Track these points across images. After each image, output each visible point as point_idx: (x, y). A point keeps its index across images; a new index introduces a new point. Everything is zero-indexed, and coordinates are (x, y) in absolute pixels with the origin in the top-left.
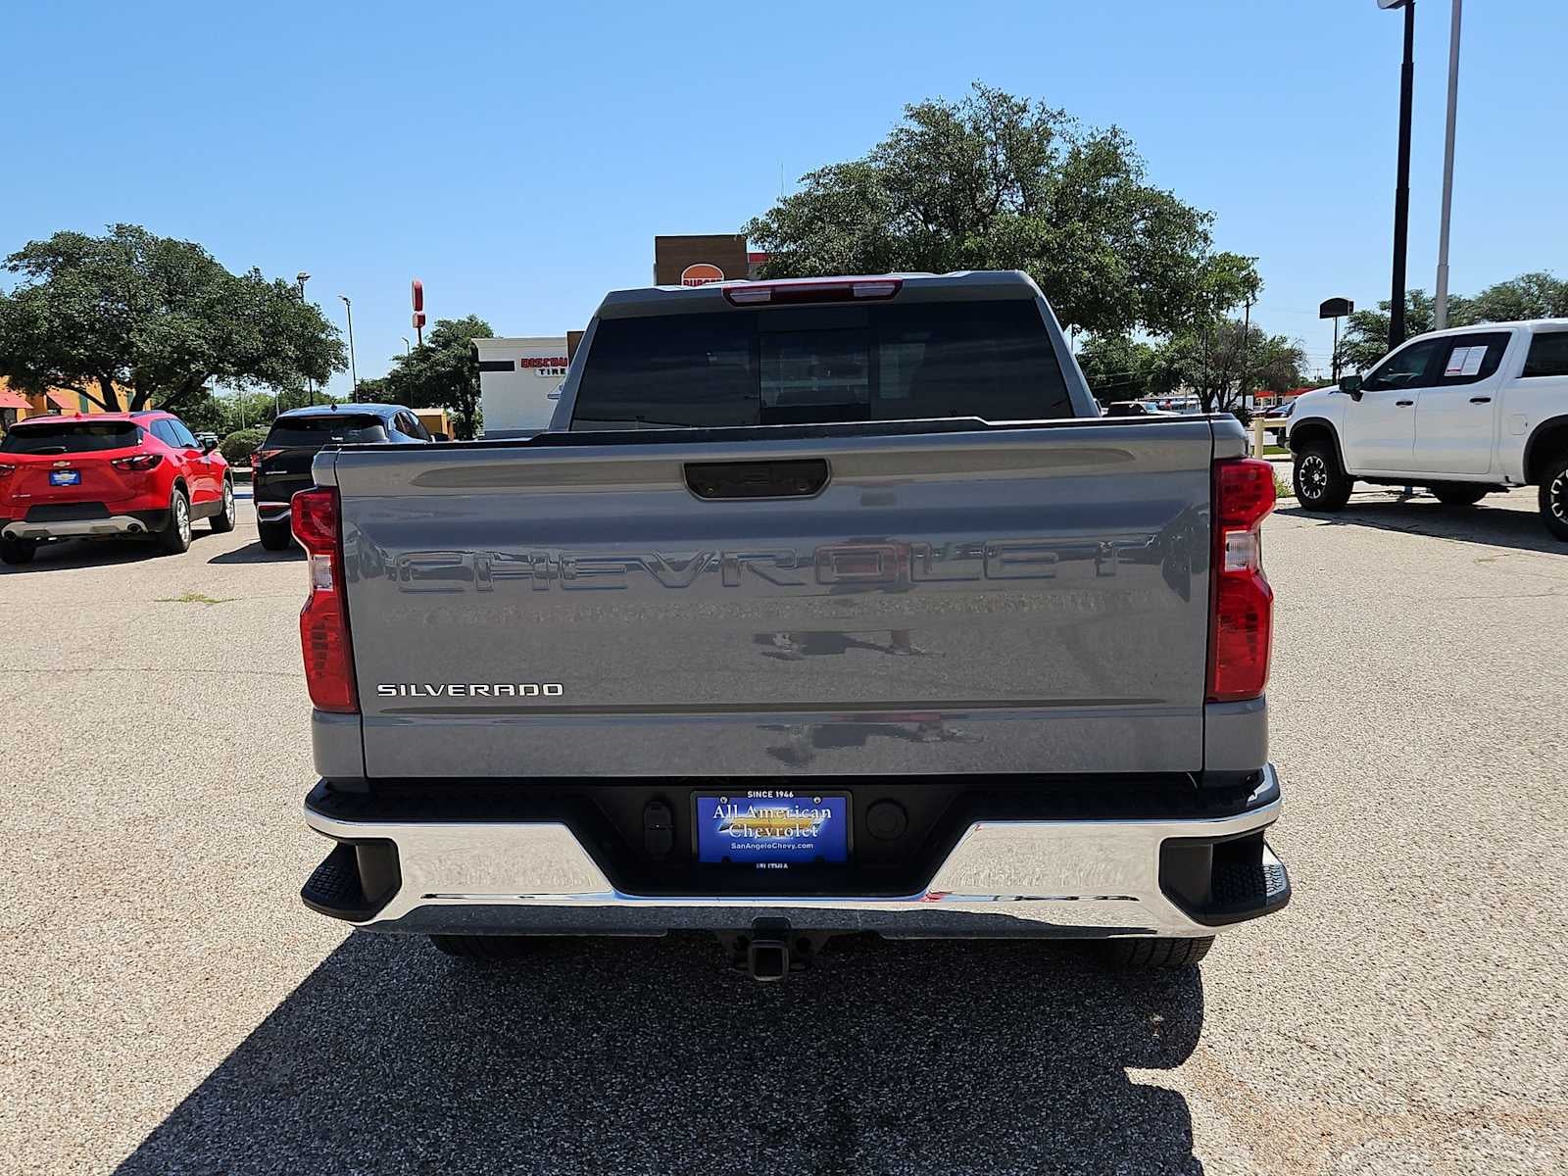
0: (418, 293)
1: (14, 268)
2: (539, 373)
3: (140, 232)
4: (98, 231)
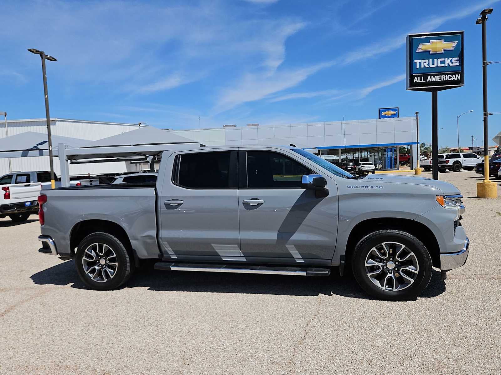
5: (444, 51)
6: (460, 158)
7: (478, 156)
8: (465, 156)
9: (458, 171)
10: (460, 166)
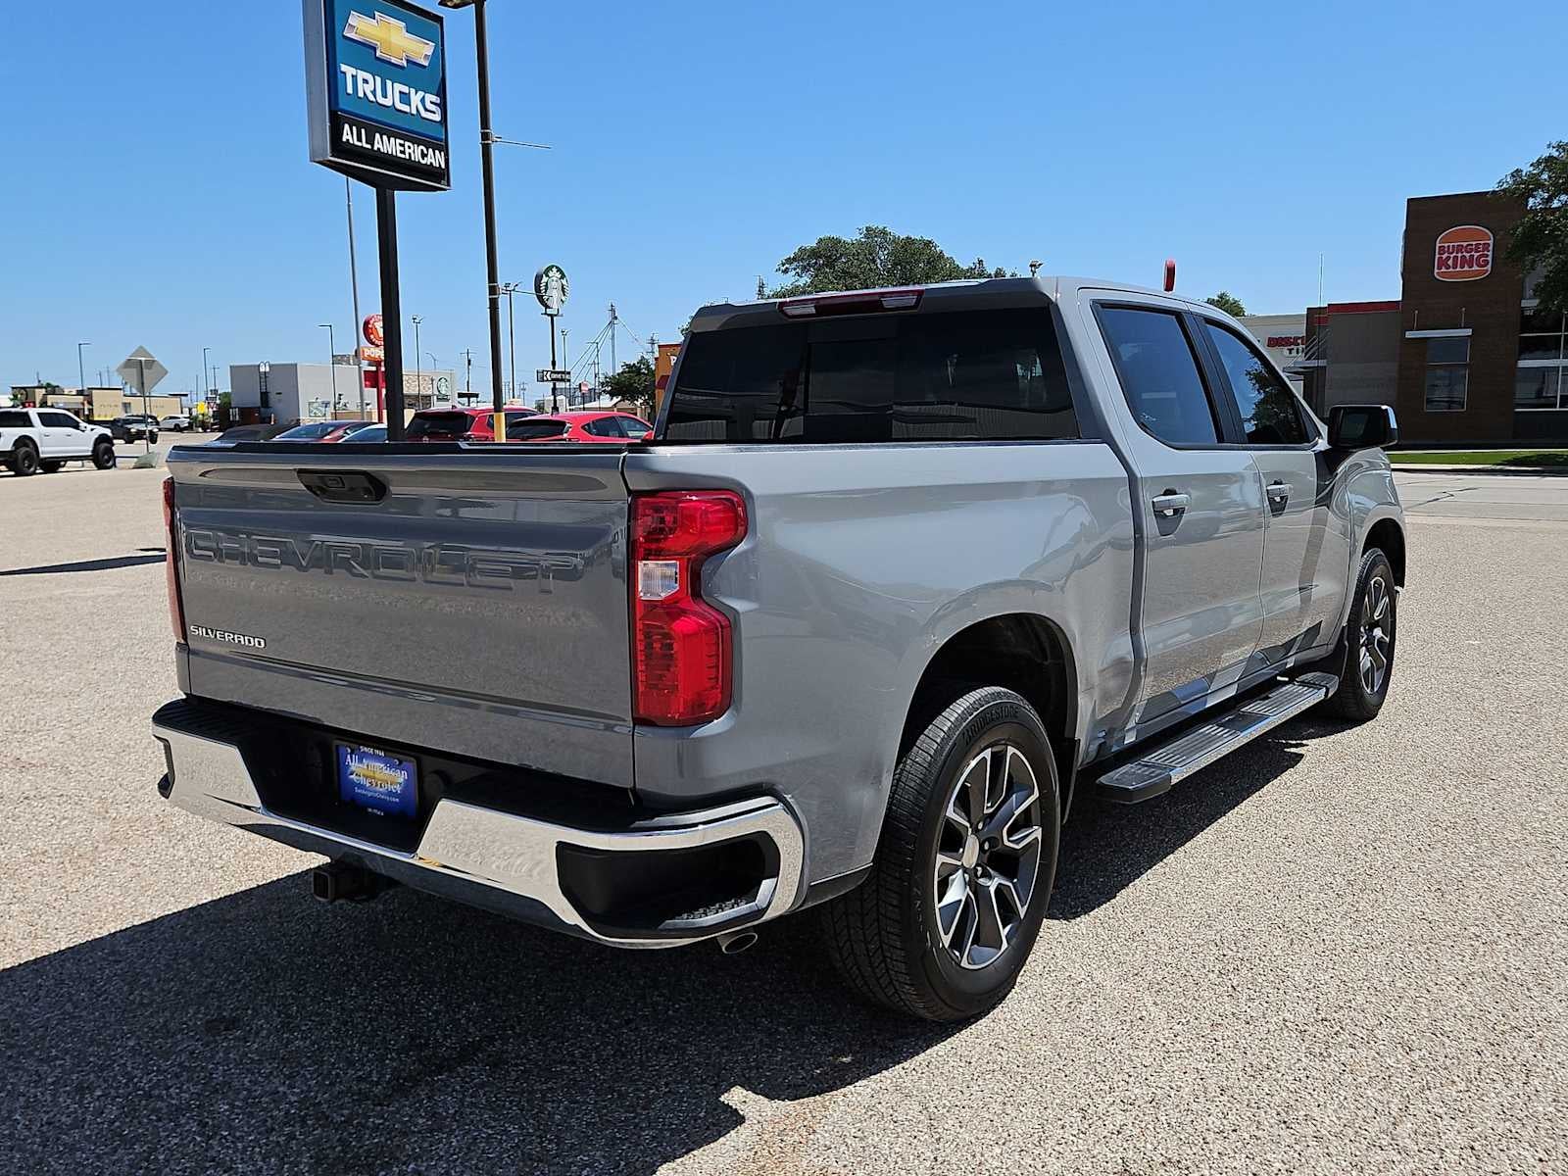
0: (1171, 272)
1: (786, 271)
2: (1286, 352)
3: (884, 232)
4: (851, 235)
5: (408, 61)
6: (32, 426)
7: (83, 425)
8: (48, 420)
9: (31, 475)
10: (35, 456)
